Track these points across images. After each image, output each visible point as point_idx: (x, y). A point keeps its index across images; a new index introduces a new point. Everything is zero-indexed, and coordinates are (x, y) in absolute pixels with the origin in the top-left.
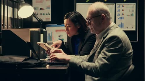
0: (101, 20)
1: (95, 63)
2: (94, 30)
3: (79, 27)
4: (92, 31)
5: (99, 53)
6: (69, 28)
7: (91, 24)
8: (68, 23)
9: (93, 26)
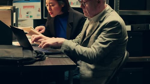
0: (97, 3)
1: (91, 48)
2: (88, 14)
3: (63, 6)
4: (86, 15)
5: (96, 38)
6: (52, 8)
7: (85, 8)
8: (51, 2)
9: (88, 10)
